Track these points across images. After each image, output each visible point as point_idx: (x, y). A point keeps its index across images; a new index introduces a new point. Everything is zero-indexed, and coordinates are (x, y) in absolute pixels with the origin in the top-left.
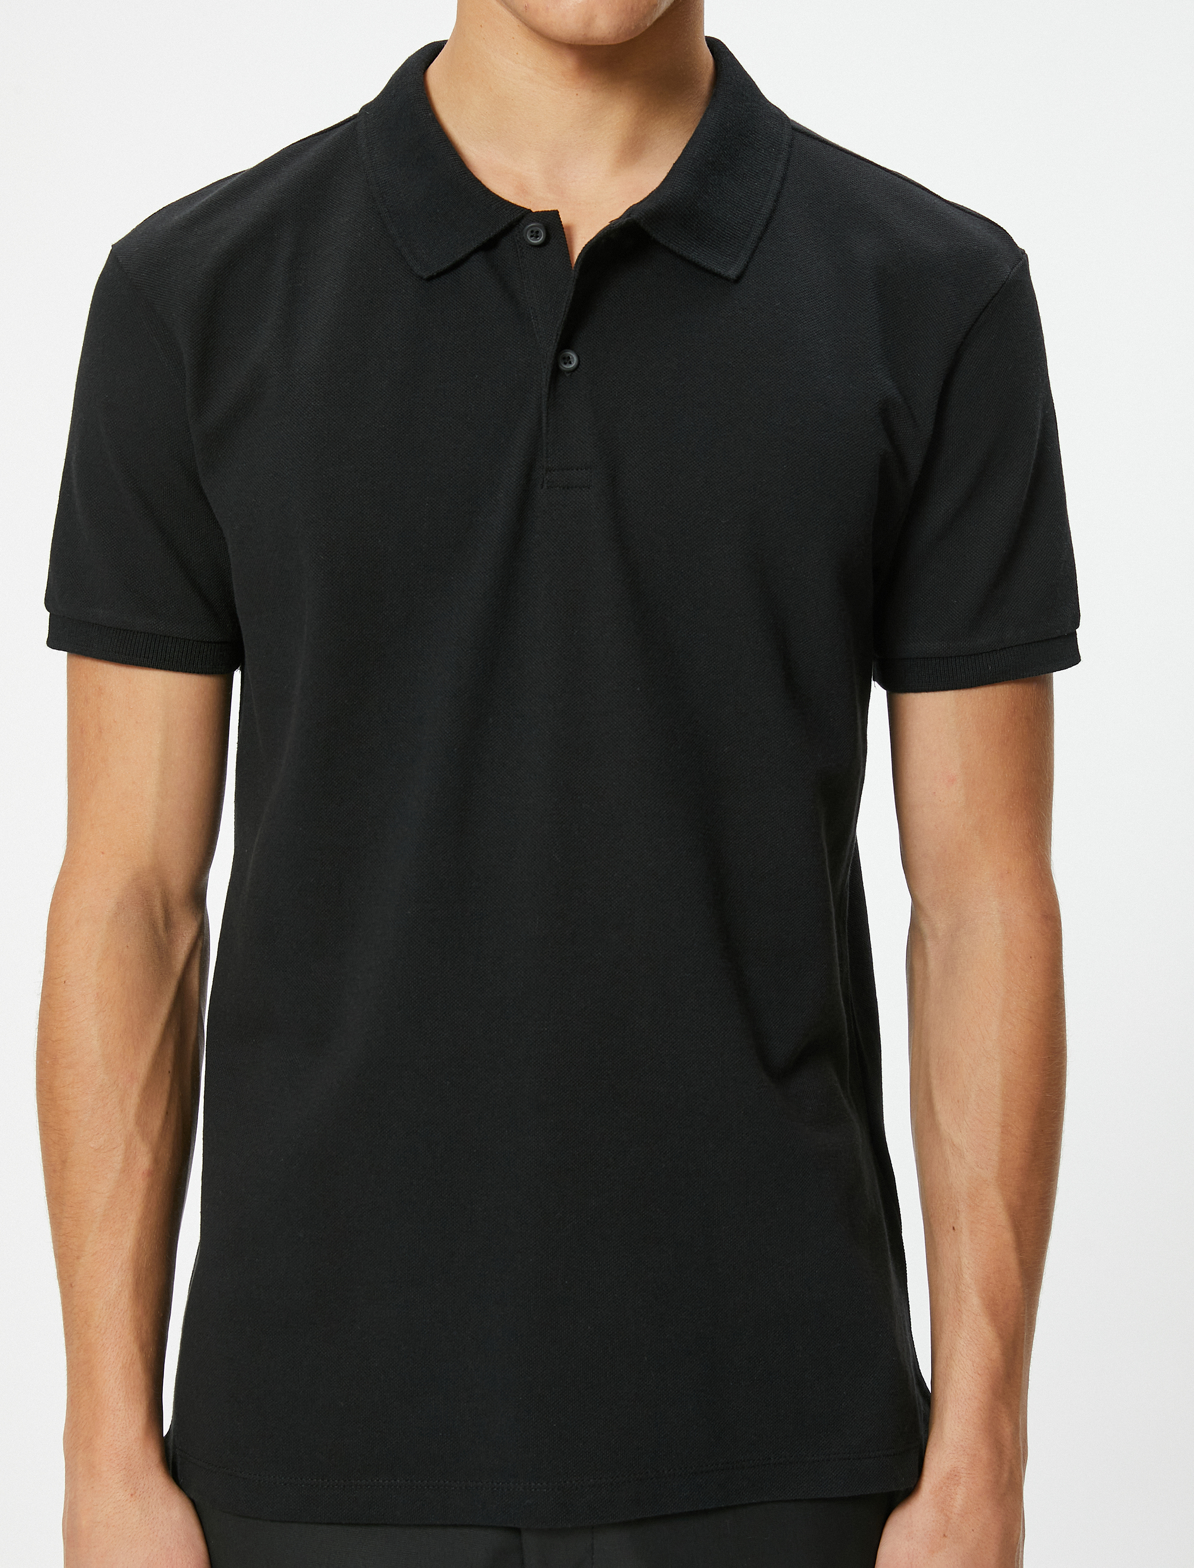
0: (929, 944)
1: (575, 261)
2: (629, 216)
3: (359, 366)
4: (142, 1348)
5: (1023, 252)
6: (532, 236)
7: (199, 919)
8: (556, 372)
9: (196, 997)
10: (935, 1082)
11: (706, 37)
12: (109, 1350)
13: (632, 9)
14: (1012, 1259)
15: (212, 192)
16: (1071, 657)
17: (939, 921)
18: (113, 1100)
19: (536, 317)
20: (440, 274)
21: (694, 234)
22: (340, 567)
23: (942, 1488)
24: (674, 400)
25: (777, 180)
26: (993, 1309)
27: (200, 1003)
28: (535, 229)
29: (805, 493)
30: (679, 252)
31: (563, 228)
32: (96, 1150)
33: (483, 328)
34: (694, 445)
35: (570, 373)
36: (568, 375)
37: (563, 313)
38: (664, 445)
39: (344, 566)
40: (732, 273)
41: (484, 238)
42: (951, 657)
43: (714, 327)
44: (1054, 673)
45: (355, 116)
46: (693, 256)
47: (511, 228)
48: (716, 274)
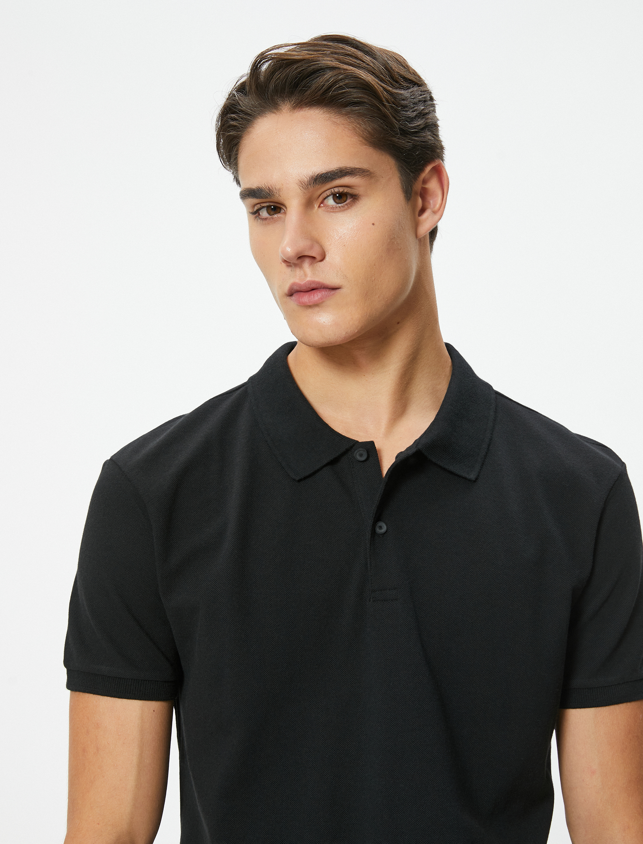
1: (385, 473)
3: (259, 532)
5: (623, 462)
6: (360, 455)
8: (374, 532)
11: (444, 342)
19: (362, 503)
20: (305, 478)
21: (450, 456)
22: (253, 649)
24: (441, 551)
25: (491, 421)
28: (361, 452)
29: (516, 605)
30: (443, 466)
31: (377, 451)
33: (331, 509)
34: (453, 577)
35: (382, 535)
37: (377, 501)
38: (436, 577)
39: (254, 648)
40: (472, 476)
41: (331, 457)
43: (462, 508)
45: (245, 384)
46: (451, 468)
47: (347, 451)
48: (464, 478)
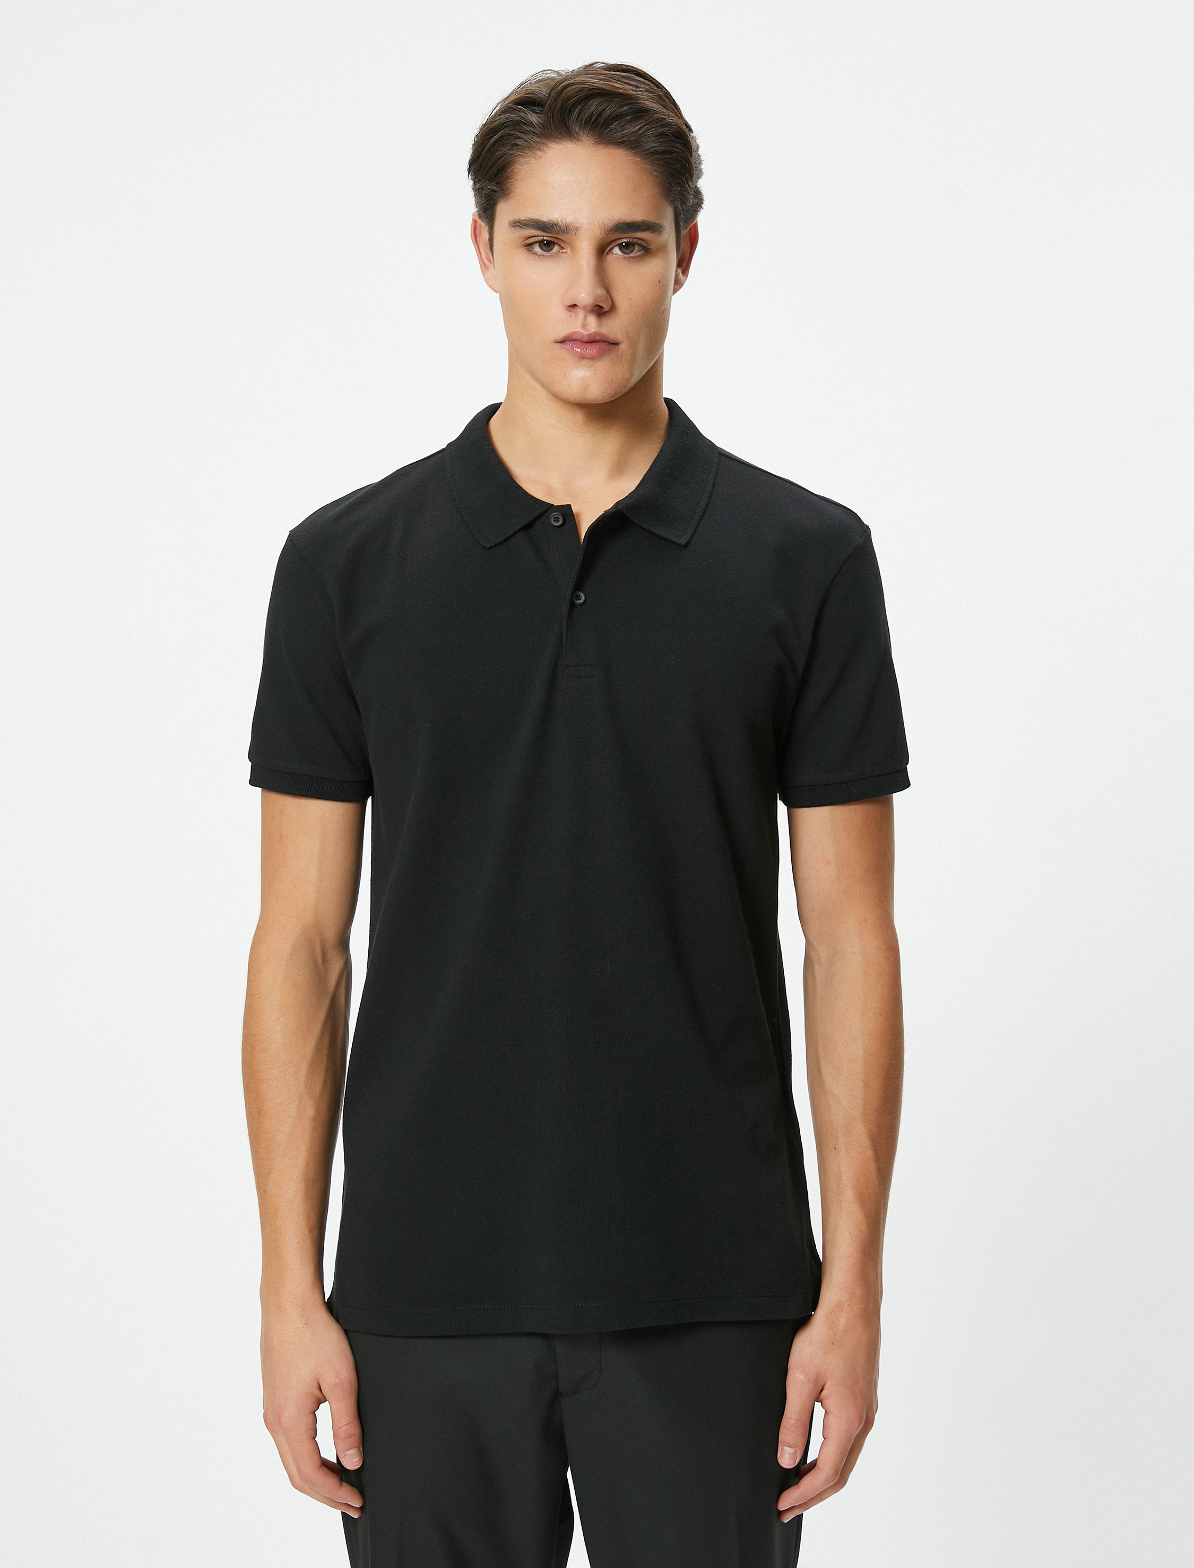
0: (816, 967)
1: (583, 539)
2: (616, 507)
4: (310, 1231)
5: (868, 527)
6: (554, 521)
7: (345, 957)
8: (572, 605)
9: (343, 1008)
10: (821, 1055)
11: (664, 398)
12: (290, 1232)
13: (612, 381)
14: (872, 1166)
15: (352, 497)
16: (904, 783)
17: (822, 952)
18: (291, 1072)
19: (560, 574)
20: (497, 545)
21: (658, 518)
23: (831, 1313)
25: (710, 485)
26: (862, 1199)
27: (345, 1011)
28: (556, 516)
30: (649, 529)
31: (574, 517)
32: (280, 1104)
33: (525, 579)
34: (659, 650)
36: (579, 607)
37: (576, 569)
38: (640, 650)
40: (683, 541)
41: (525, 523)
42: (830, 785)
43: (672, 575)
44: (894, 794)
45: (443, 450)
46: (658, 531)
47: (541, 515)
48: (673, 542)
